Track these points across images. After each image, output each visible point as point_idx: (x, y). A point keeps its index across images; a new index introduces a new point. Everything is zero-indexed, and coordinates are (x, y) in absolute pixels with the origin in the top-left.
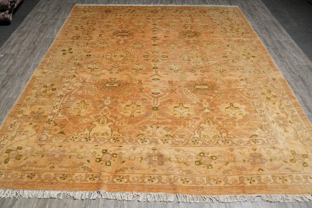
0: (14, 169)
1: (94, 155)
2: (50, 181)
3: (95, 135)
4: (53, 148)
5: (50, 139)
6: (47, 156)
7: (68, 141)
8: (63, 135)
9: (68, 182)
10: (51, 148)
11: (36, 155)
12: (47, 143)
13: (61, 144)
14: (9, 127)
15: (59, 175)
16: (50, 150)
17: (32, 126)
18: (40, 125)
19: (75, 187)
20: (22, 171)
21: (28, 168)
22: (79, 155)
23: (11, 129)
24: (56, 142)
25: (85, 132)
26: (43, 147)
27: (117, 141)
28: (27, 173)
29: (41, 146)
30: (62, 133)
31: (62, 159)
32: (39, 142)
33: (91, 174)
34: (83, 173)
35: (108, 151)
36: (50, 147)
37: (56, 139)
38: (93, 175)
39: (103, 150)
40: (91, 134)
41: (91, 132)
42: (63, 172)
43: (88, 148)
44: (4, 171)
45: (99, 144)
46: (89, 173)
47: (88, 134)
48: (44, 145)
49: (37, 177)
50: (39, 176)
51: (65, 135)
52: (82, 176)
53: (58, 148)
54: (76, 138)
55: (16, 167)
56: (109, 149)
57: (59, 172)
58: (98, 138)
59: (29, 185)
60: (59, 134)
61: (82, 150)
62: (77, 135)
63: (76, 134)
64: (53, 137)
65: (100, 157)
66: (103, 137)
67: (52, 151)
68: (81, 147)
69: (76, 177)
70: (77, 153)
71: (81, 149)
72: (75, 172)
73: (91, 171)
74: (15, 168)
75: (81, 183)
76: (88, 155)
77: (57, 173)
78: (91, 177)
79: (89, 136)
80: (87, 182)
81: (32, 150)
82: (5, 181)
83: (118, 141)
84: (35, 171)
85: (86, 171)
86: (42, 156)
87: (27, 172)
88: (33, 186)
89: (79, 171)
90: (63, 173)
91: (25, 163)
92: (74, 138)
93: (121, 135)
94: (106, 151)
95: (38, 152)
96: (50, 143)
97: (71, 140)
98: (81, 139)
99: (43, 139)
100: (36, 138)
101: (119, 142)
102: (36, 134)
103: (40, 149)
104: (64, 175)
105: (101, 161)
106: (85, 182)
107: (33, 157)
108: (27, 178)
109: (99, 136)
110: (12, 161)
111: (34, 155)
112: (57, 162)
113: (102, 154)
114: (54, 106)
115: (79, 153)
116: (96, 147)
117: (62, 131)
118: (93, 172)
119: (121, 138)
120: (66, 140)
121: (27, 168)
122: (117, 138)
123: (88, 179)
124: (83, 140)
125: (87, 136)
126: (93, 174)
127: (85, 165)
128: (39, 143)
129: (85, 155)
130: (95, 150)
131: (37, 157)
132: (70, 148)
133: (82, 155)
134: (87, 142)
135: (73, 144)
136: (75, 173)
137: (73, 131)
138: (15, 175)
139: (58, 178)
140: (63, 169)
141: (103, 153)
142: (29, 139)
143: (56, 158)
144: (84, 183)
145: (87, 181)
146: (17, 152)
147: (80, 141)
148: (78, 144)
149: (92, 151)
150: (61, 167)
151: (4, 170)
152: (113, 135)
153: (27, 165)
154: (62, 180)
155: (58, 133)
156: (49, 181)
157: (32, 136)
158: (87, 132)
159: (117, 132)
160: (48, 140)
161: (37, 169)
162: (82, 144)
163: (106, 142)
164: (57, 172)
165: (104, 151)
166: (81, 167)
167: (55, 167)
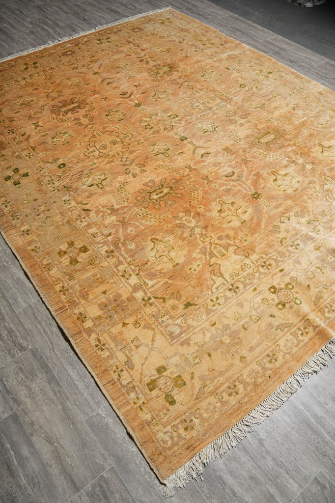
0: (196, 401)
1: (267, 303)
2: (264, 375)
3: (235, 277)
4: (208, 335)
5: (185, 325)
6: (215, 350)
7: (214, 311)
8: (194, 306)
9: (284, 361)
10: (204, 336)
11: (197, 360)
12: (189, 333)
13: (209, 321)
14: (100, 353)
15: (265, 361)
16: (207, 339)
17: (130, 326)
18: (140, 316)
19: (301, 359)
20: (212, 395)
21: (213, 384)
22: (251, 317)
23: (107, 353)
24: (200, 323)
25: (217, 282)
26: (191, 343)
27: (269, 267)
28: (222, 392)
29: (189, 345)
30: (188, 305)
31: (239, 338)
32: (175, 340)
33: (295, 329)
34: (286, 335)
35: (277, 287)
36: (201, 336)
37: (193, 320)
38: (299, 329)
39: (270, 289)
40: (229, 280)
41: (225, 276)
42: (262, 354)
43: (249, 300)
44: (187, 414)
45: (255, 286)
46: (292, 330)
47: (226, 282)
48: (189, 339)
49: (242, 385)
50: (243, 382)
51: (196, 305)
52: (289, 339)
53: (213, 329)
54: (217, 298)
55: (194, 397)
56: (273, 283)
57: (258, 357)
58: (243, 279)
59: (246, 402)
60: (187, 310)
61: (246, 309)
62: (212, 293)
63: (210, 293)
64: (185, 319)
65: (277, 301)
66: (247, 272)
67: (211, 338)
68: (241, 305)
69: (285, 346)
70: (246, 316)
71: (243, 309)
72: (276, 342)
73: (289, 326)
74: (197, 399)
75: (300, 348)
76: (261, 309)
77: (257, 360)
78: (300, 332)
79: (230, 284)
80: (305, 342)
81: (183, 358)
82: (209, 425)
83: (270, 265)
84: (227, 380)
85: (286, 330)
86: (210, 355)
87: (220, 390)
88: (253, 400)
89: (278, 337)
90: (265, 354)
91: (201, 382)
92: (215, 300)
93: (264, 256)
94: (273, 288)
95: (195, 355)
96: (193, 330)
97: (214, 305)
98: (226, 295)
99: (176, 333)
100: (163, 338)
101: (272, 266)
102: (155, 334)
103: (193, 349)
104: (268, 356)
105: (285, 304)
106: (302, 344)
107: (197, 366)
108: (232, 398)
109: (241, 276)
110: (177, 394)
111: (195, 363)
112: (238, 347)
113: (274, 296)
114: (120, 274)
115: (249, 315)
116: (256, 292)
117: (185, 303)
118: (294, 324)
119: (268, 259)
120: (208, 312)
121: (213, 386)
122: (265, 262)
123: (300, 338)
124: (229, 294)
125: (227, 286)
126: (297, 327)
127: (276, 324)
128: (178, 343)
129: (258, 311)
130: (261, 297)
131: (204, 361)
132: (228, 318)
133: (255, 314)
134: (238, 294)
135: (224, 310)
136: (278, 343)
137: (202, 292)
138: (211, 408)
139: (268, 365)
140: (258, 350)
141: (274, 292)
142: (155, 346)
143: (229, 343)
144: (303, 346)
145: (303, 341)
146: (166, 377)
147: (227, 298)
148: (230, 305)
149: (258, 299)
150: (252, 349)
151: (185, 413)
152: (255, 263)
153: (208, 382)
154: (275, 363)
155: (184, 308)
156: (263, 378)
157: (153, 340)
158: (219, 281)
159: (255, 255)
160: (184, 328)
161: (226, 375)
162: (236, 300)
163: (259, 278)
164: (255, 359)
165: (272, 290)
166: (273, 330)
167: (244, 356)
